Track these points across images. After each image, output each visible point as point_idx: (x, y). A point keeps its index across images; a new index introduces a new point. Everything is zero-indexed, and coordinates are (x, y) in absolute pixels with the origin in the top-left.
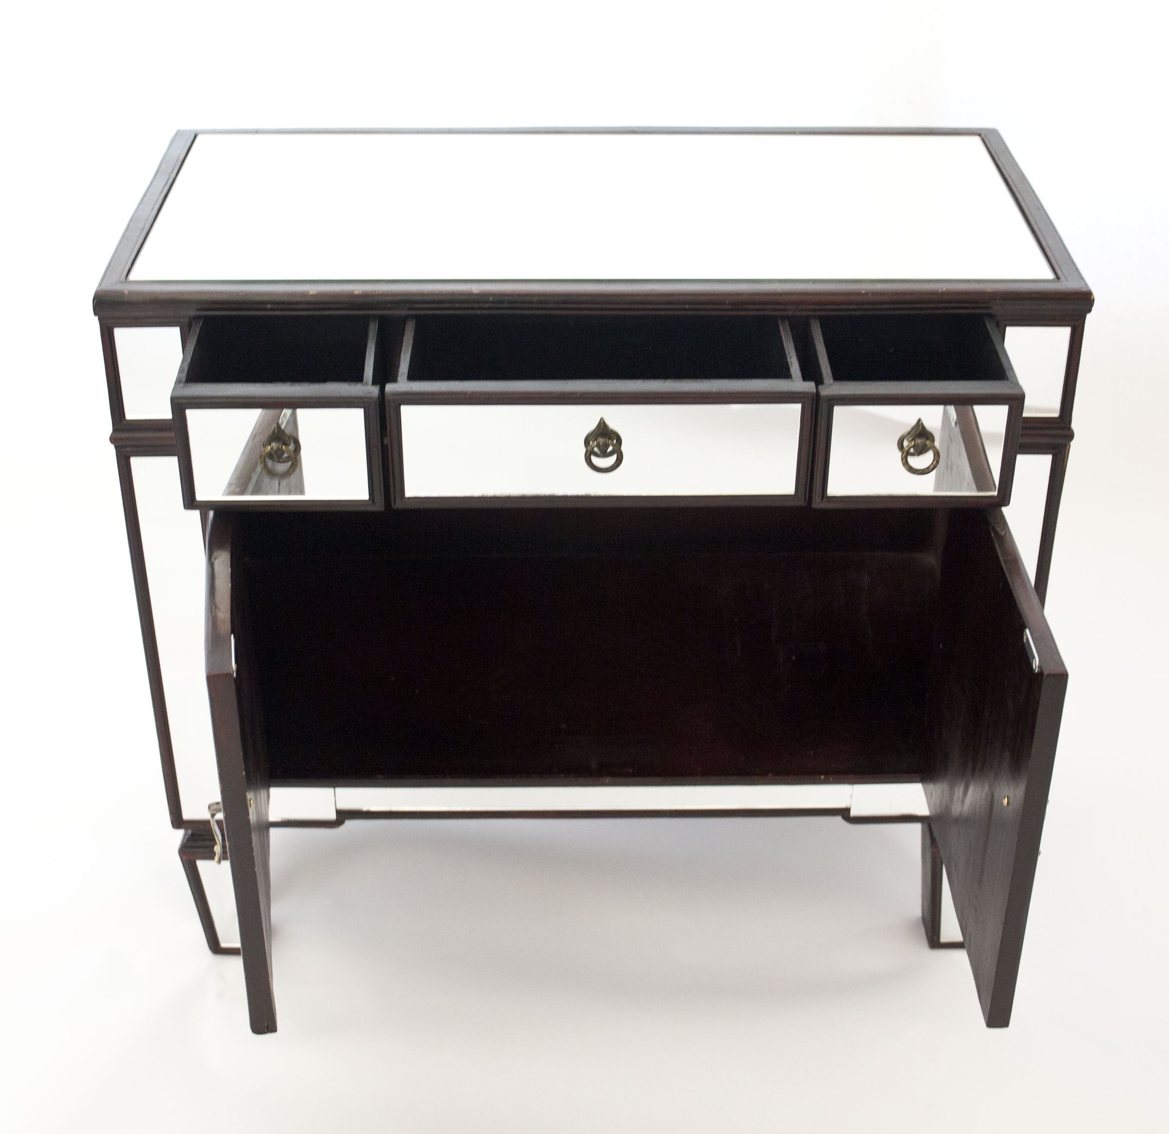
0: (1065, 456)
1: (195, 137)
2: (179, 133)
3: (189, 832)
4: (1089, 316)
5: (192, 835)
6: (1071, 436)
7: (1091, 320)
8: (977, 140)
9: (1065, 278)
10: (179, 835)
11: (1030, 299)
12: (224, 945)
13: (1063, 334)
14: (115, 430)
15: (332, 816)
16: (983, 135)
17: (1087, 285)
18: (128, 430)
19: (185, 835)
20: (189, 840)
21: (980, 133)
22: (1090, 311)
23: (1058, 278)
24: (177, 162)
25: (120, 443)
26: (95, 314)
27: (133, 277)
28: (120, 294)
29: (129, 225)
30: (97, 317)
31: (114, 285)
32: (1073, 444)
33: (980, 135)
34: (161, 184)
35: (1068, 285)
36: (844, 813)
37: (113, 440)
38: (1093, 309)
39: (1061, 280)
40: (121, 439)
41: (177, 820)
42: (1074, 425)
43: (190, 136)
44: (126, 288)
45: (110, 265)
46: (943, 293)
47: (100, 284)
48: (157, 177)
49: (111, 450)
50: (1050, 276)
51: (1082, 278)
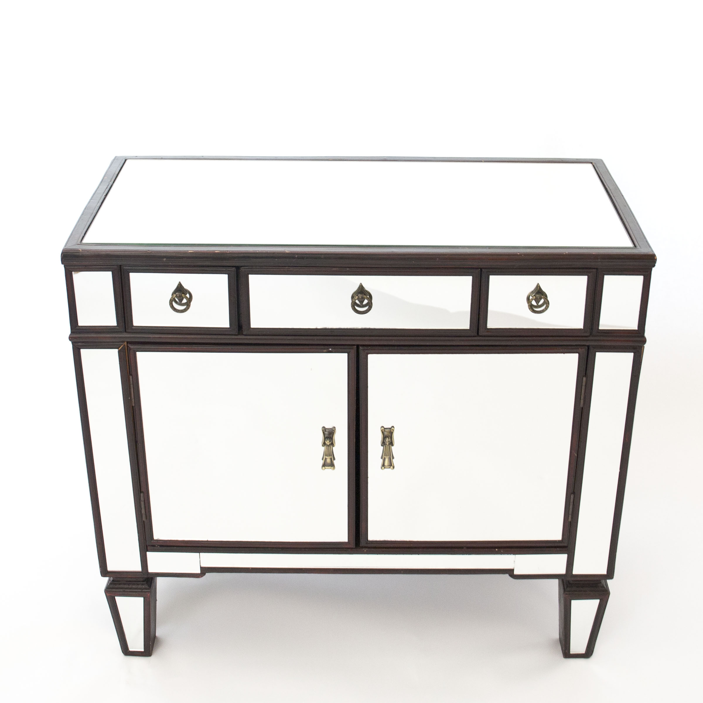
0: (641, 354)
1: (126, 160)
2: (116, 158)
3: (112, 579)
4: (653, 269)
5: (113, 581)
6: (644, 341)
7: (655, 272)
8: (590, 165)
9: (640, 247)
10: (105, 580)
11: (619, 259)
12: (131, 649)
13: (639, 279)
14: (72, 332)
15: (198, 571)
16: (593, 164)
17: (652, 251)
18: (80, 333)
19: (109, 580)
20: (111, 584)
21: (591, 162)
22: (654, 266)
23: (635, 246)
24: (114, 175)
25: (75, 340)
26: (62, 263)
27: (85, 241)
28: (77, 251)
29: (84, 211)
30: (63, 265)
31: (73, 246)
32: (646, 346)
33: (592, 163)
34: (104, 187)
35: (641, 250)
36: (510, 572)
37: (71, 338)
38: (656, 265)
39: (637, 248)
40: (75, 338)
41: (104, 572)
42: (646, 335)
43: (122, 160)
44: (80, 248)
45: (72, 234)
47: (65, 246)
48: (102, 184)
49: (70, 344)
50: (630, 244)
51: (650, 247)
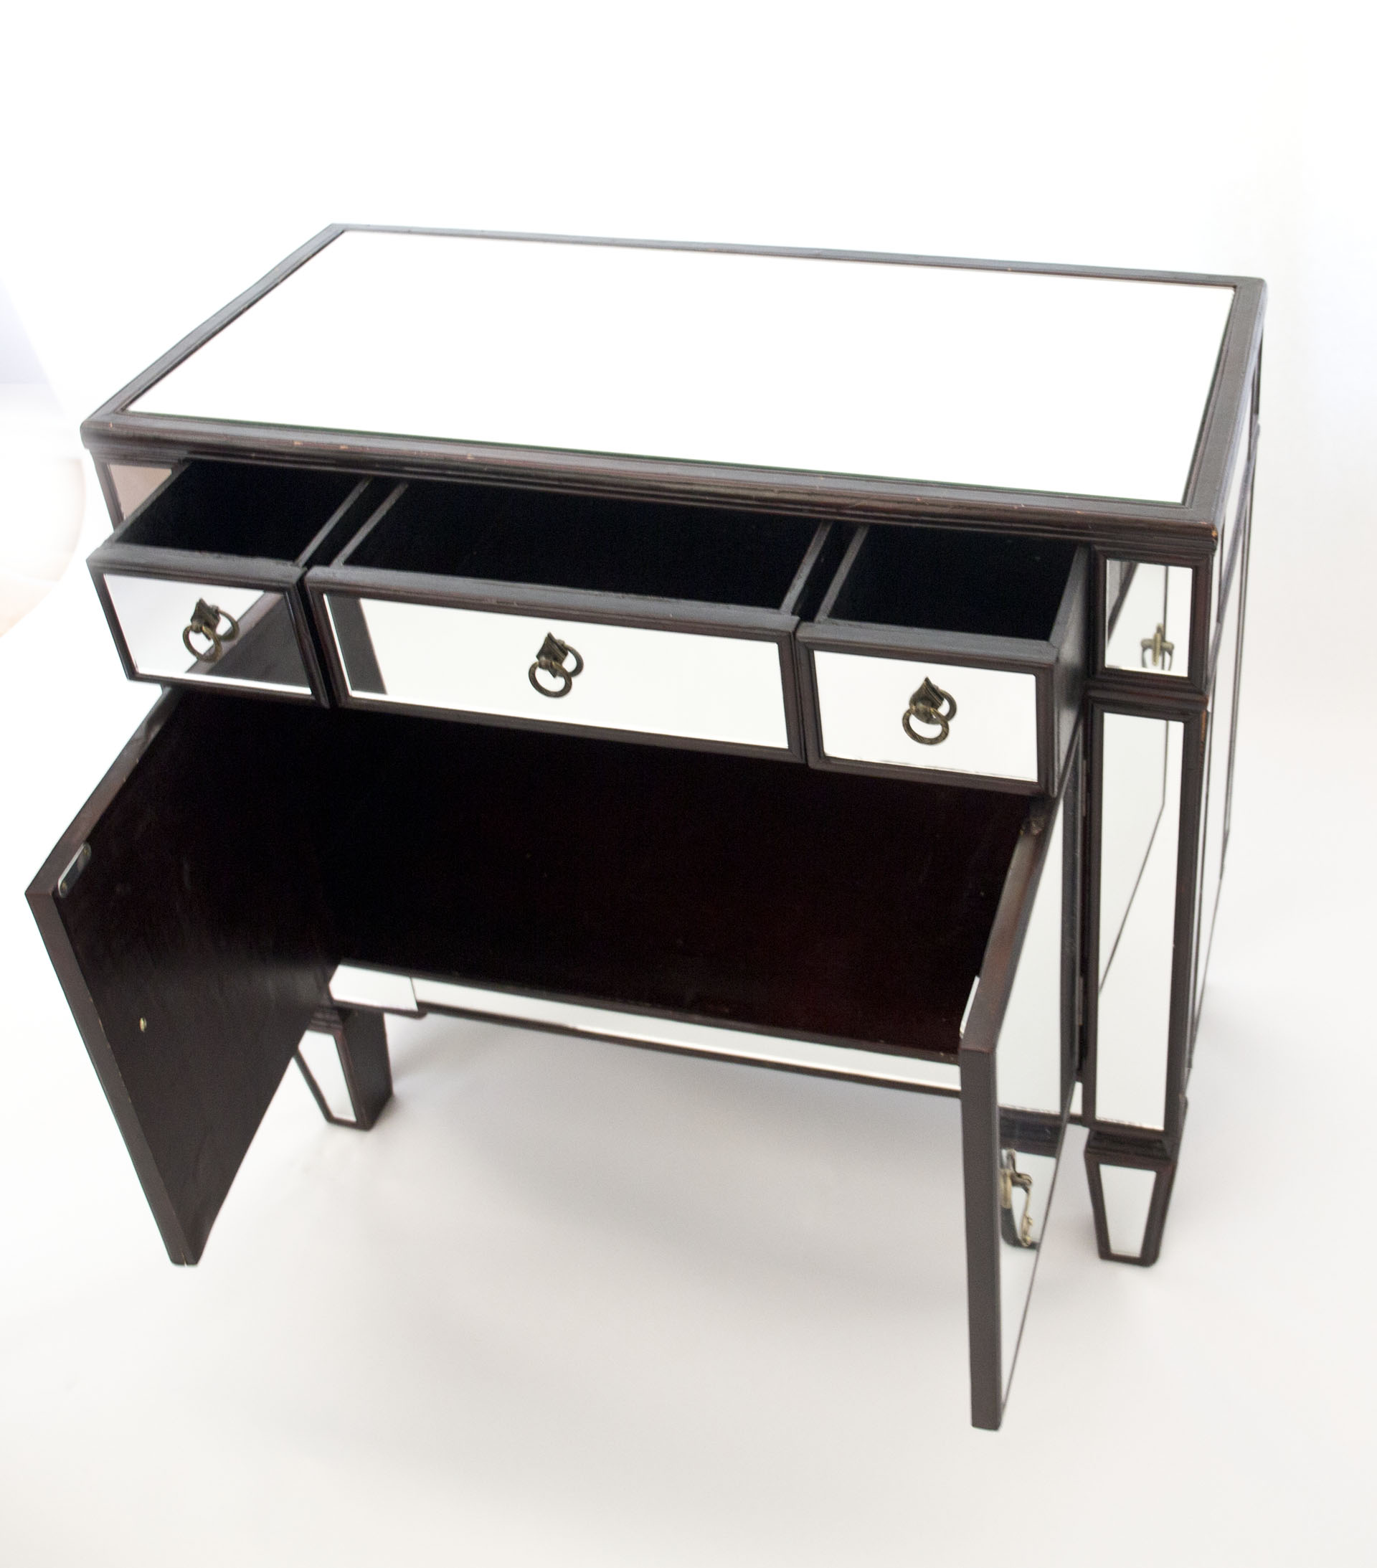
0: (1200, 726)
9: (1191, 502)
15: (414, 1007)
23: (1184, 501)
28: (105, 427)
31: (105, 416)
35: (1188, 513)
39: (1185, 505)
46: (1021, 511)
